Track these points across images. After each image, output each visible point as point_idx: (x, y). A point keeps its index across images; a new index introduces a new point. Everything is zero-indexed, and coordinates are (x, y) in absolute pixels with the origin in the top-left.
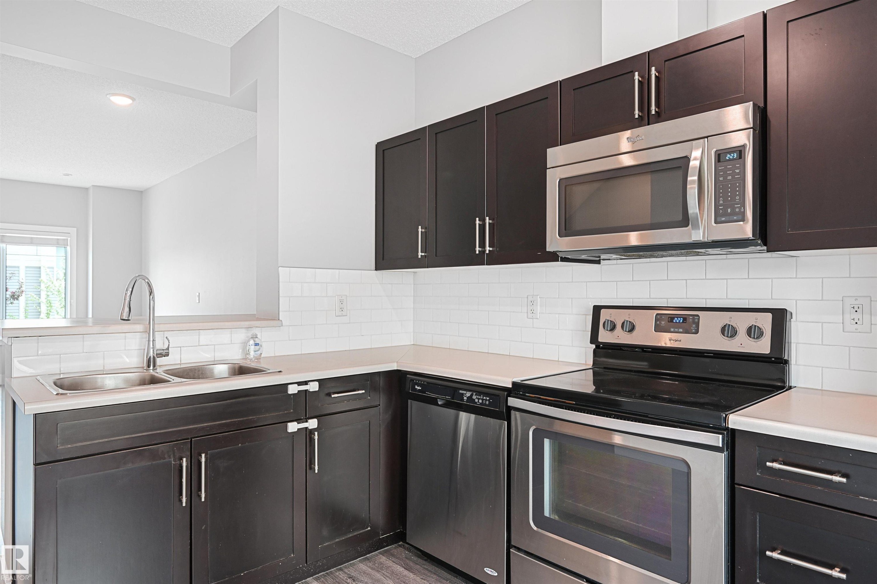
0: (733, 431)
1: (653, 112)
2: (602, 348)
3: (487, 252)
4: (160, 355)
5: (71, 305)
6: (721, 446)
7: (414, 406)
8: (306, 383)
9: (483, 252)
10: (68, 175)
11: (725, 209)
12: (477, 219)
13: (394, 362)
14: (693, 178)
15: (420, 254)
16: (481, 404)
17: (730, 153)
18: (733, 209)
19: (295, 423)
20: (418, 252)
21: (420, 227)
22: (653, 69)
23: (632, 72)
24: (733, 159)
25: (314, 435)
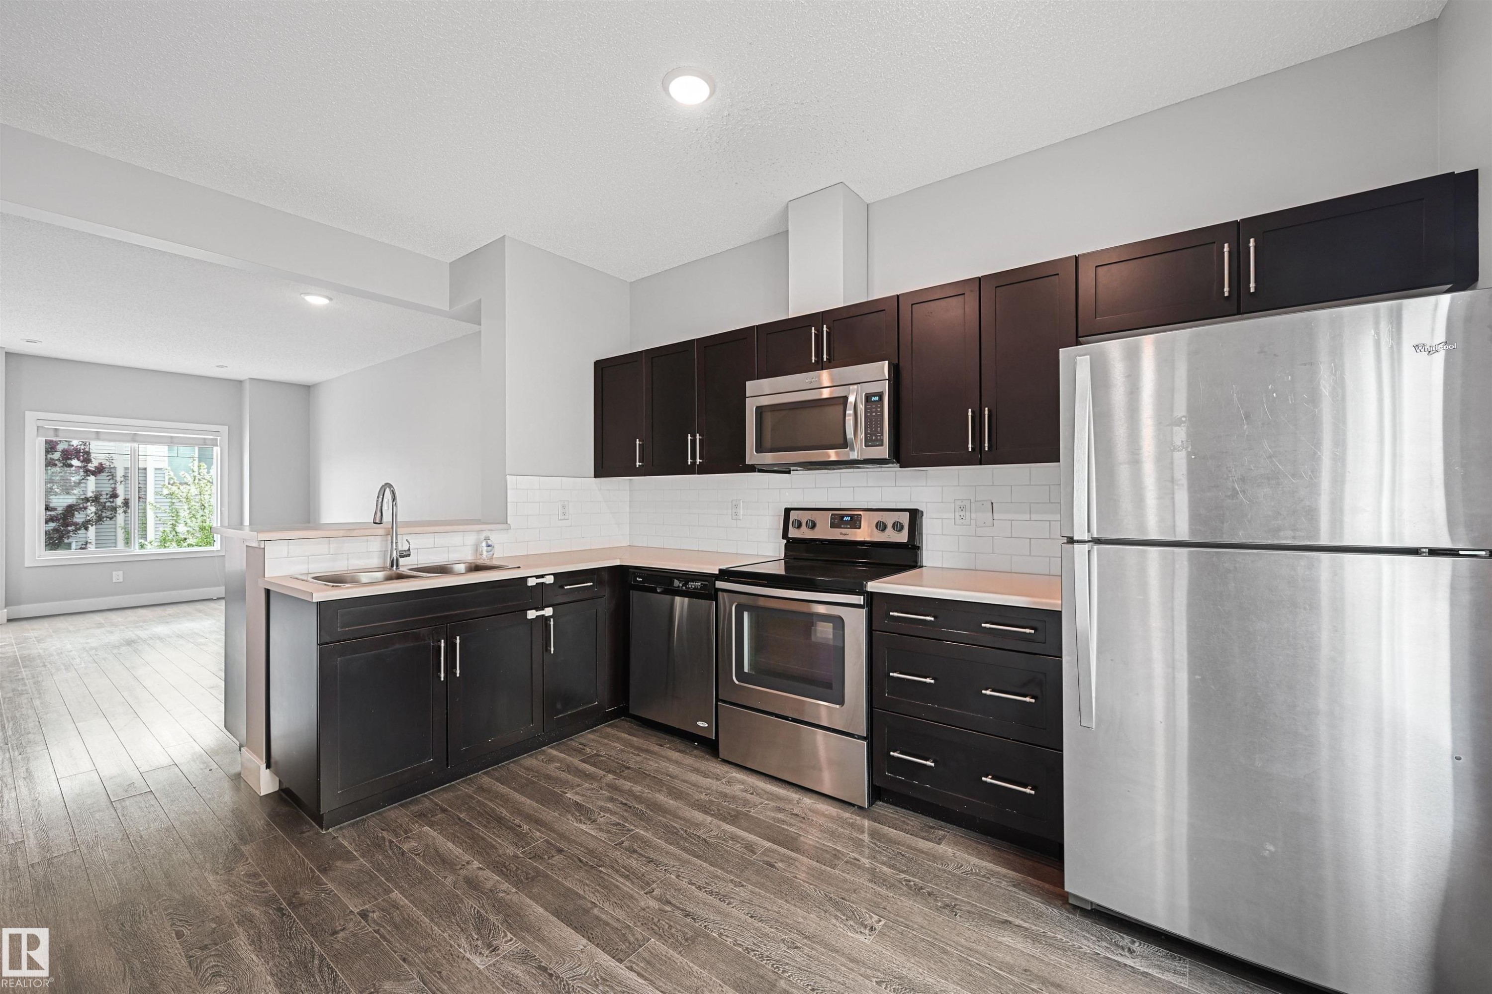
0: (871, 593)
1: (825, 360)
2: (792, 542)
3: (698, 463)
4: (402, 556)
5: (221, 513)
6: (862, 603)
7: (635, 595)
8: (542, 576)
9: (694, 463)
10: (222, 367)
11: (871, 437)
12: (689, 435)
13: (617, 559)
14: (850, 411)
15: (638, 464)
16: (694, 589)
17: (874, 396)
18: (876, 437)
19: (534, 611)
20: (636, 462)
21: (638, 440)
22: (825, 326)
23: (810, 326)
24: (876, 401)
25: (550, 621)
